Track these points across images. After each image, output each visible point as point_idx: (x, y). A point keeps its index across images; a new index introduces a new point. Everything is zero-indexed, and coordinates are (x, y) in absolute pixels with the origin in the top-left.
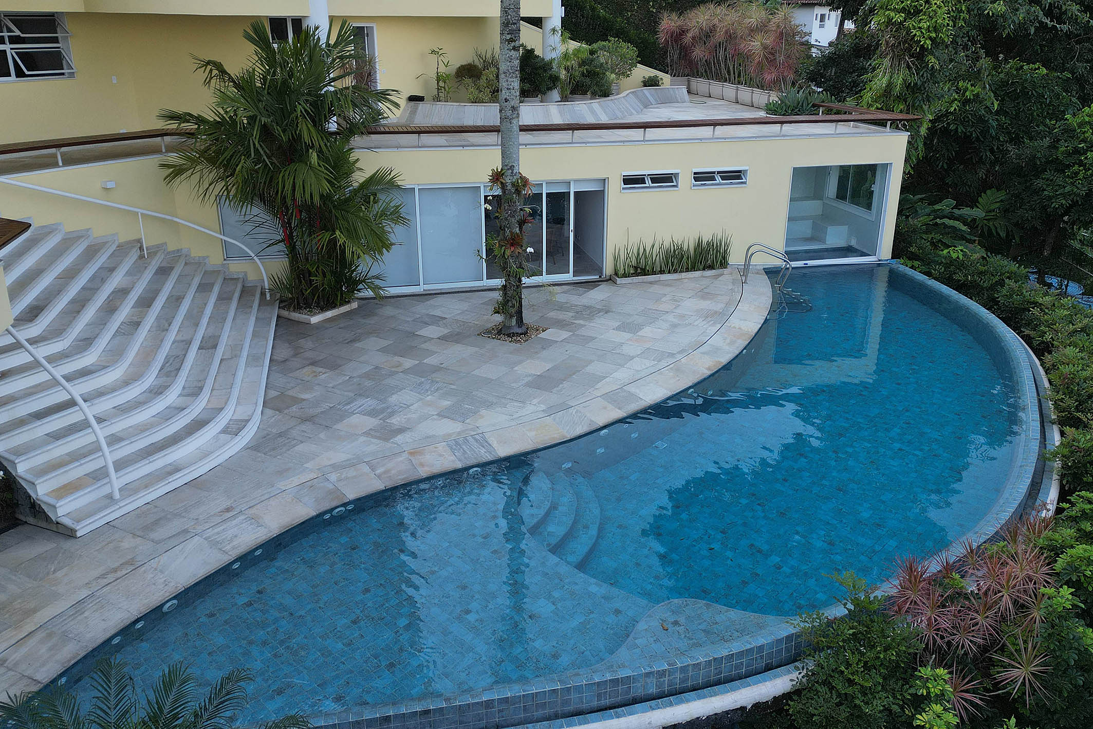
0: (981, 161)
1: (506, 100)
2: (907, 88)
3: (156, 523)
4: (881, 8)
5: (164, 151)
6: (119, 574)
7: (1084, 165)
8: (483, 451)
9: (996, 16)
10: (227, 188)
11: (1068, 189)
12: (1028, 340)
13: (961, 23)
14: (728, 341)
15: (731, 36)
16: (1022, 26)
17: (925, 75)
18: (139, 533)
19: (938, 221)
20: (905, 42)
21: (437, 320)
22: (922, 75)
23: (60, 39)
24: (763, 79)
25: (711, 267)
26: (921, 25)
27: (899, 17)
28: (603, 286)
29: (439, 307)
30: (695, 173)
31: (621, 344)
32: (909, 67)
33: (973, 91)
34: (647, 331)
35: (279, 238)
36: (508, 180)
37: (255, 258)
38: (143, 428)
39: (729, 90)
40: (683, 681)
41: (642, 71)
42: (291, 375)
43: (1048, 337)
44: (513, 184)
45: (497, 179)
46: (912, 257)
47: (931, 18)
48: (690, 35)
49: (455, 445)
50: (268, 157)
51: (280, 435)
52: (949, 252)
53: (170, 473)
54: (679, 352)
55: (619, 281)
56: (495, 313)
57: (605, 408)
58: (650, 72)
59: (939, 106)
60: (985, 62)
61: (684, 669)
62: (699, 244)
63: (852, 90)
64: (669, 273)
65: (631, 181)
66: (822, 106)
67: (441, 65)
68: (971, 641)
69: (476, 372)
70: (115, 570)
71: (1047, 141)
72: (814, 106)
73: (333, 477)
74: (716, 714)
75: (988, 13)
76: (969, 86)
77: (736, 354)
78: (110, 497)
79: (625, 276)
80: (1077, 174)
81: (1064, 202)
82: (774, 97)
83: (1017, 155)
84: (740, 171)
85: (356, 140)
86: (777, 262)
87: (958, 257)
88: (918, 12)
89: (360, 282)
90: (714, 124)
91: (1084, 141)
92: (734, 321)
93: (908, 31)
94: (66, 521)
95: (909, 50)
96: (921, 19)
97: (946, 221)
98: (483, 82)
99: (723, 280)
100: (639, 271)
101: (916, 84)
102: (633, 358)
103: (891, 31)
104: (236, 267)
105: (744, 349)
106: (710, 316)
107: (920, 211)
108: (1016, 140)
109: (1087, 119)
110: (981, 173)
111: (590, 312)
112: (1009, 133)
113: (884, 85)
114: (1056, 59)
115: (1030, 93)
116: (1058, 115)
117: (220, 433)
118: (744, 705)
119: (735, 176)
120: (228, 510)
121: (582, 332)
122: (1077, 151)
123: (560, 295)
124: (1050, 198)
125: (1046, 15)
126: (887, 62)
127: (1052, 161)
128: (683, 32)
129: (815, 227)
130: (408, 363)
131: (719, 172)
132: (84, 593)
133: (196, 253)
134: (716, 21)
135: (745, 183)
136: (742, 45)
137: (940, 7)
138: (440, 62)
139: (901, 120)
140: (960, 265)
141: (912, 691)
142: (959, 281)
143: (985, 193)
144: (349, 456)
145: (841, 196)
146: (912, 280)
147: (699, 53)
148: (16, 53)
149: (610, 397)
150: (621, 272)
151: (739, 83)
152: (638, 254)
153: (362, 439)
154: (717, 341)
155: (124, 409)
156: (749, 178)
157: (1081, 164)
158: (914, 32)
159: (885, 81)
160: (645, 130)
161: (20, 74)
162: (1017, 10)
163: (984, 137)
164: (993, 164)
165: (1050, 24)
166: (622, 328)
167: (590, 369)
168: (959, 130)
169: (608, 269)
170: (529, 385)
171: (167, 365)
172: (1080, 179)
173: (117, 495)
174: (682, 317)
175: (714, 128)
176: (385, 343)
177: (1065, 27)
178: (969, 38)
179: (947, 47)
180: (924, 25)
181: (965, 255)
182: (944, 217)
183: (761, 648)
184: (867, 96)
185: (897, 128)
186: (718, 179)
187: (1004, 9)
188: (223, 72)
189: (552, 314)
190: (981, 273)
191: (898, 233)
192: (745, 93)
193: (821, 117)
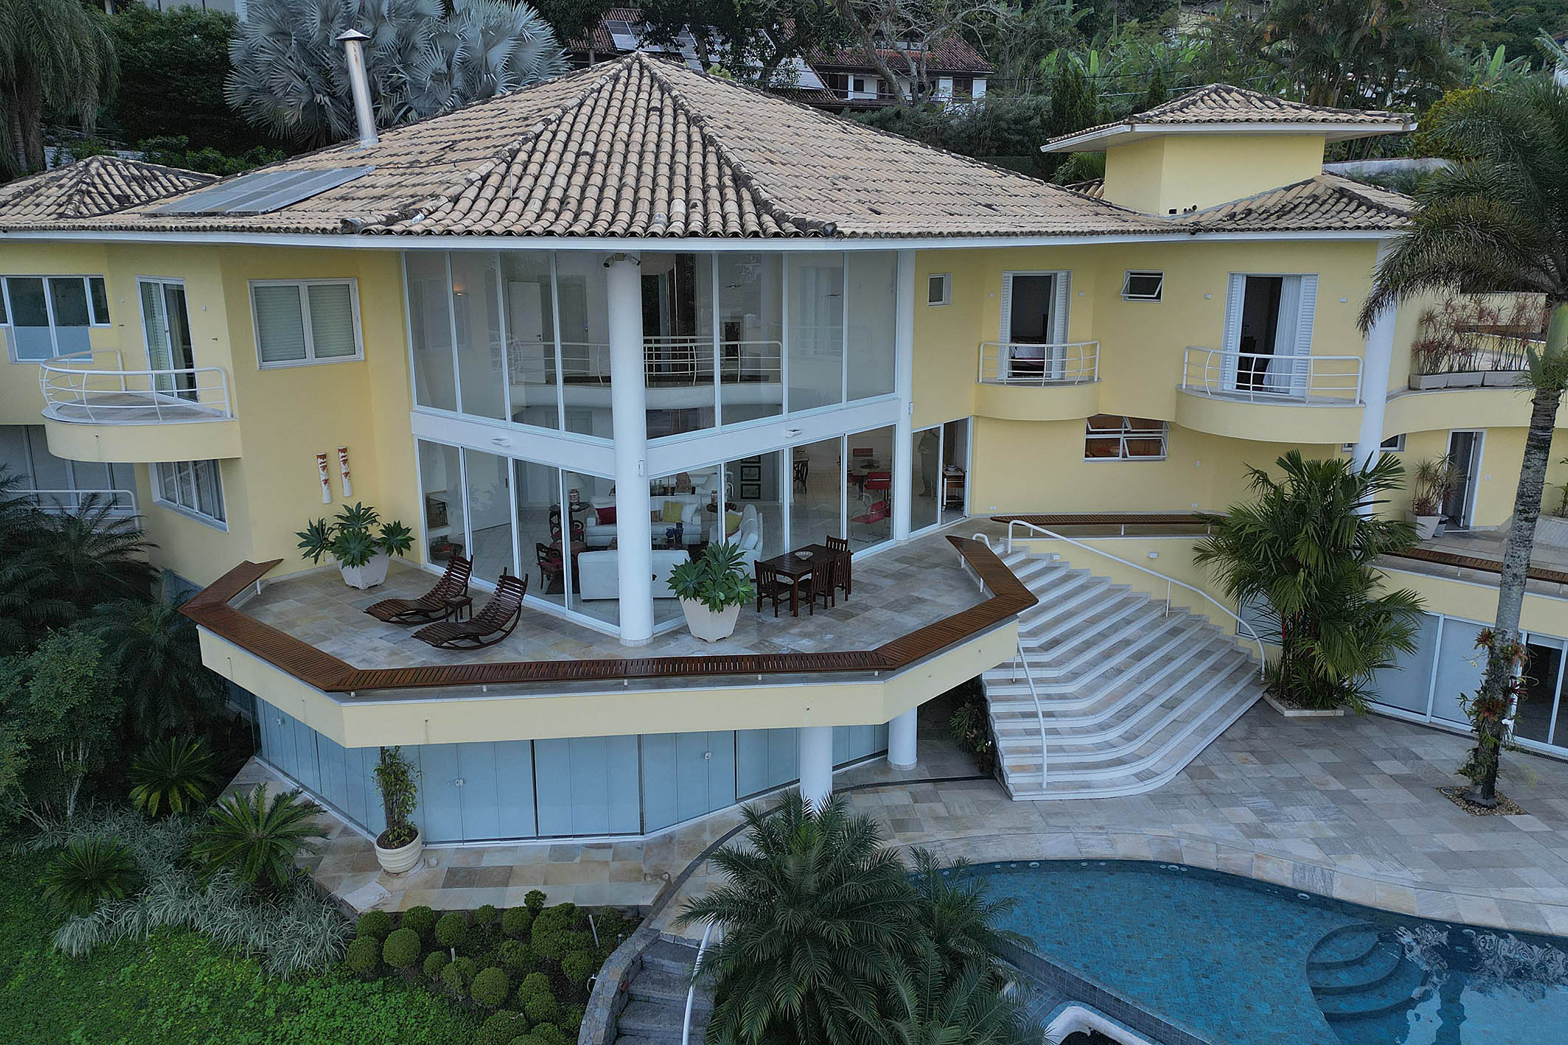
3: (1056, 814)
6: (1018, 832)
8: (1321, 884)
18: (1044, 815)
21: (1410, 758)
23: (1163, 432)
36: (1497, 644)
37: (1258, 640)
38: (1081, 749)
42: (1226, 754)
45: (1485, 641)
49: (1302, 868)
51: (1175, 796)
53: (1083, 787)
56: (1461, 774)
69: (1391, 822)
70: (1018, 829)
73: (1184, 842)
78: (1041, 785)
94: (1011, 788)
120: (1100, 828)
130: (1335, 785)
132: (997, 832)
133: (1213, 623)
144: (1209, 834)
148: (1127, 440)
149: (1508, 905)
153: (1232, 827)
155: (1075, 732)
161: (1124, 457)
167: (1521, 871)
170: (1430, 855)
171: (1126, 710)
173: (1045, 786)
176: (1333, 759)
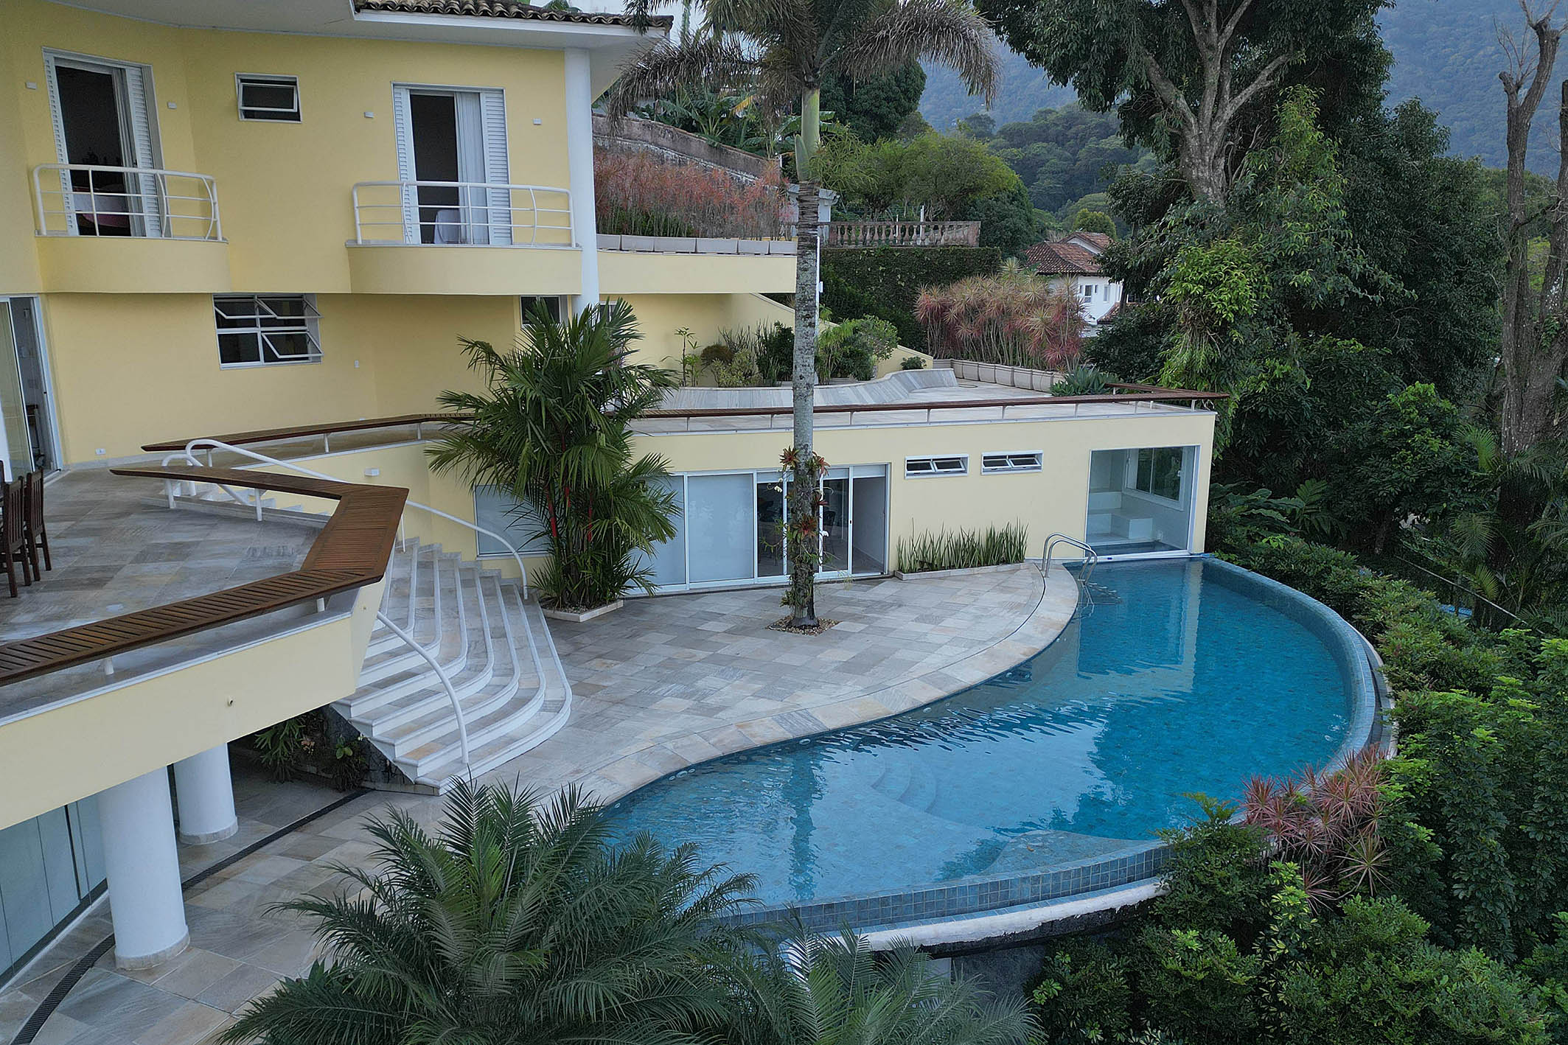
0: (1297, 449)
1: (801, 377)
2: (1210, 364)
4: (1177, 279)
5: (419, 438)
7: (1412, 449)
8: (810, 724)
9: (1303, 288)
10: (497, 475)
11: (1396, 475)
12: (1358, 625)
13: (1265, 295)
14: (1040, 630)
15: (1004, 312)
16: (1332, 297)
17: (1229, 350)
19: (1253, 511)
20: (1206, 315)
21: (717, 616)
22: (1226, 351)
23: (306, 322)
24: (1044, 359)
25: (1006, 562)
26: (1221, 297)
27: (1198, 289)
28: (887, 582)
29: (714, 605)
30: (985, 458)
31: (926, 634)
32: (1210, 341)
33: (1281, 370)
34: (949, 622)
35: (543, 530)
36: (801, 460)
37: (516, 554)
39: (1003, 372)
40: (1056, 888)
41: (903, 353)
42: (583, 666)
43: (1380, 617)
44: (807, 465)
45: (790, 459)
46: (1228, 550)
47: (1233, 290)
48: (954, 311)
49: (781, 719)
50: (544, 442)
51: (597, 715)
52: (1268, 542)
53: (508, 744)
54: (989, 640)
55: (905, 576)
56: (785, 604)
57: (924, 688)
58: (910, 353)
59: (1246, 384)
60: (1293, 337)
61: (1056, 876)
62: (991, 537)
63: (1142, 372)
64: (960, 568)
65: (914, 466)
66: (1116, 386)
67: (688, 346)
68: (1318, 846)
69: (777, 660)
71: (1367, 425)
72: (1106, 386)
73: (670, 745)
74: (1088, 914)
75: (1294, 284)
76: (1277, 364)
77: (1049, 642)
78: (460, 761)
79: (911, 571)
80: (1404, 458)
81: (1392, 490)
82: (1059, 378)
83: (1336, 440)
84: (1032, 456)
85: (633, 424)
86: (1078, 555)
87: (1279, 547)
88: (1217, 283)
89: (626, 578)
90: (1004, 404)
91: (1410, 422)
92: (1042, 611)
93: (1208, 303)
94: (428, 780)
95: (1210, 324)
96: (1221, 291)
97: (1262, 511)
98: (735, 364)
99: (1021, 576)
100: (926, 566)
101: (1220, 360)
102: (941, 646)
103: (1190, 304)
104: (491, 564)
105: (1058, 637)
106: (1014, 607)
107: (1232, 502)
108: (1335, 425)
109: (1412, 398)
110: (1298, 462)
111: (883, 606)
112: (1326, 417)
113: (1185, 362)
114: (1374, 334)
115: (1346, 372)
116: (1379, 395)
117: (540, 710)
118: (1114, 906)
119: (1028, 460)
121: (876, 624)
122: (1403, 434)
123: (842, 592)
124: (1377, 485)
125: (1356, 285)
126: (1186, 337)
127: (1376, 446)
128: (945, 308)
129: (1115, 520)
130: (702, 654)
131: (1010, 457)
133: (448, 549)
134: (985, 295)
135: (1039, 468)
136: (1018, 322)
137: (1241, 278)
138: (687, 343)
139: (1206, 399)
140: (1283, 555)
141: (1267, 882)
142: (1282, 571)
143: (1304, 484)
144: (678, 730)
145: (1142, 485)
146: (1229, 574)
147: (964, 331)
148: (266, 336)
149: (928, 679)
150: (906, 567)
151: (1014, 364)
152: (924, 547)
153: (684, 716)
154: (1027, 629)
156: (1044, 462)
157: (1408, 447)
158: (1215, 305)
159: (1186, 357)
160: (929, 411)
161: (270, 358)
162: (1325, 281)
163: (1298, 421)
164: (1310, 452)
165: (1361, 295)
166: (921, 619)
167: (898, 655)
168: (1270, 413)
169: (891, 564)
170: (837, 669)
171: (471, 649)
172: (1408, 464)
173: (467, 760)
174: (985, 609)
175: (1004, 409)
176: (670, 637)
177: (1378, 298)
178: (1275, 311)
179: (1251, 320)
180: (1226, 297)
181: (1286, 543)
182: (1259, 507)
183: (1124, 861)
184: (1166, 375)
185: (1202, 407)
186: (1010, 464)
187: (1310, 279)
188: (489, 352)
189: (840, 609)
190: (1305, 561)
191: (1209, 524)
192: (1022, 375)
193: (1114, 395)
